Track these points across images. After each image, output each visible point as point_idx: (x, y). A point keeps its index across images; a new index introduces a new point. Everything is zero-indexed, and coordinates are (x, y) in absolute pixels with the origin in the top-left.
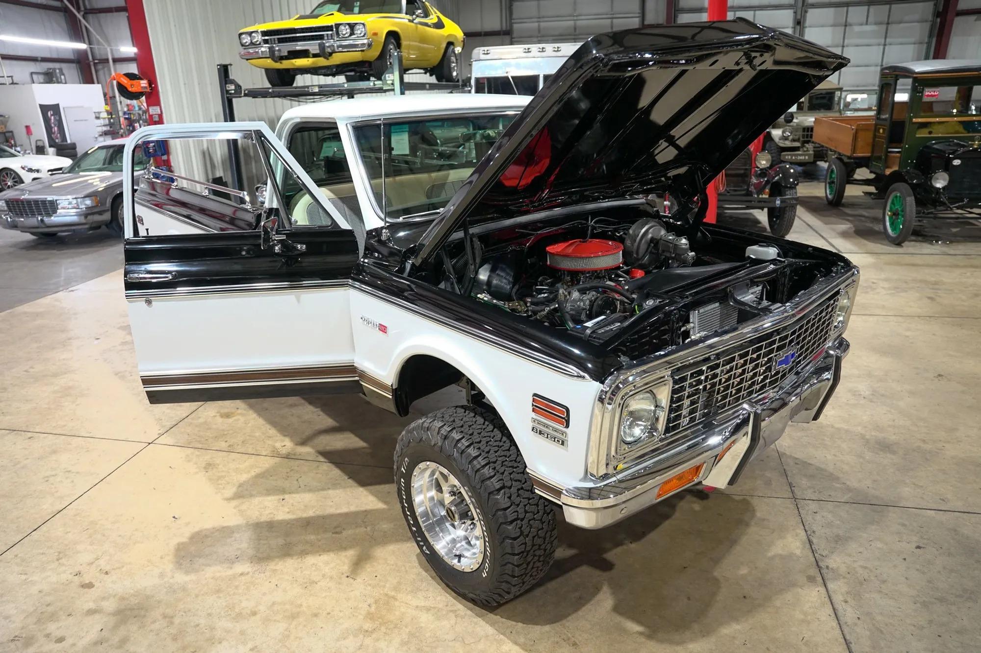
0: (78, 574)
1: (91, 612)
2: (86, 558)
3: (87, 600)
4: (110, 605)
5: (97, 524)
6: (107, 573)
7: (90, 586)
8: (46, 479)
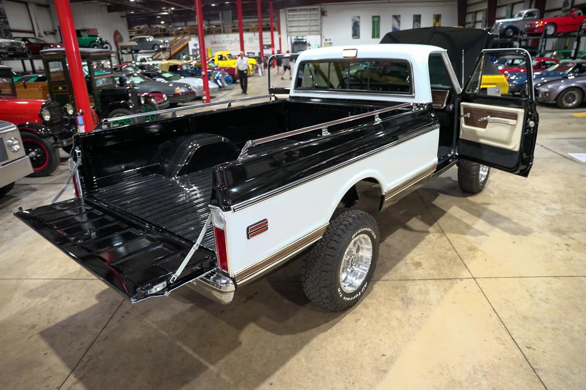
0: (568, 250)
1: (573, 239)
2: (561, 253)
3: (570, 242)
4: (565, 237)
5: (545, 260)
6: (558, 244)
7: (567, 245)
8: (547, 301)
